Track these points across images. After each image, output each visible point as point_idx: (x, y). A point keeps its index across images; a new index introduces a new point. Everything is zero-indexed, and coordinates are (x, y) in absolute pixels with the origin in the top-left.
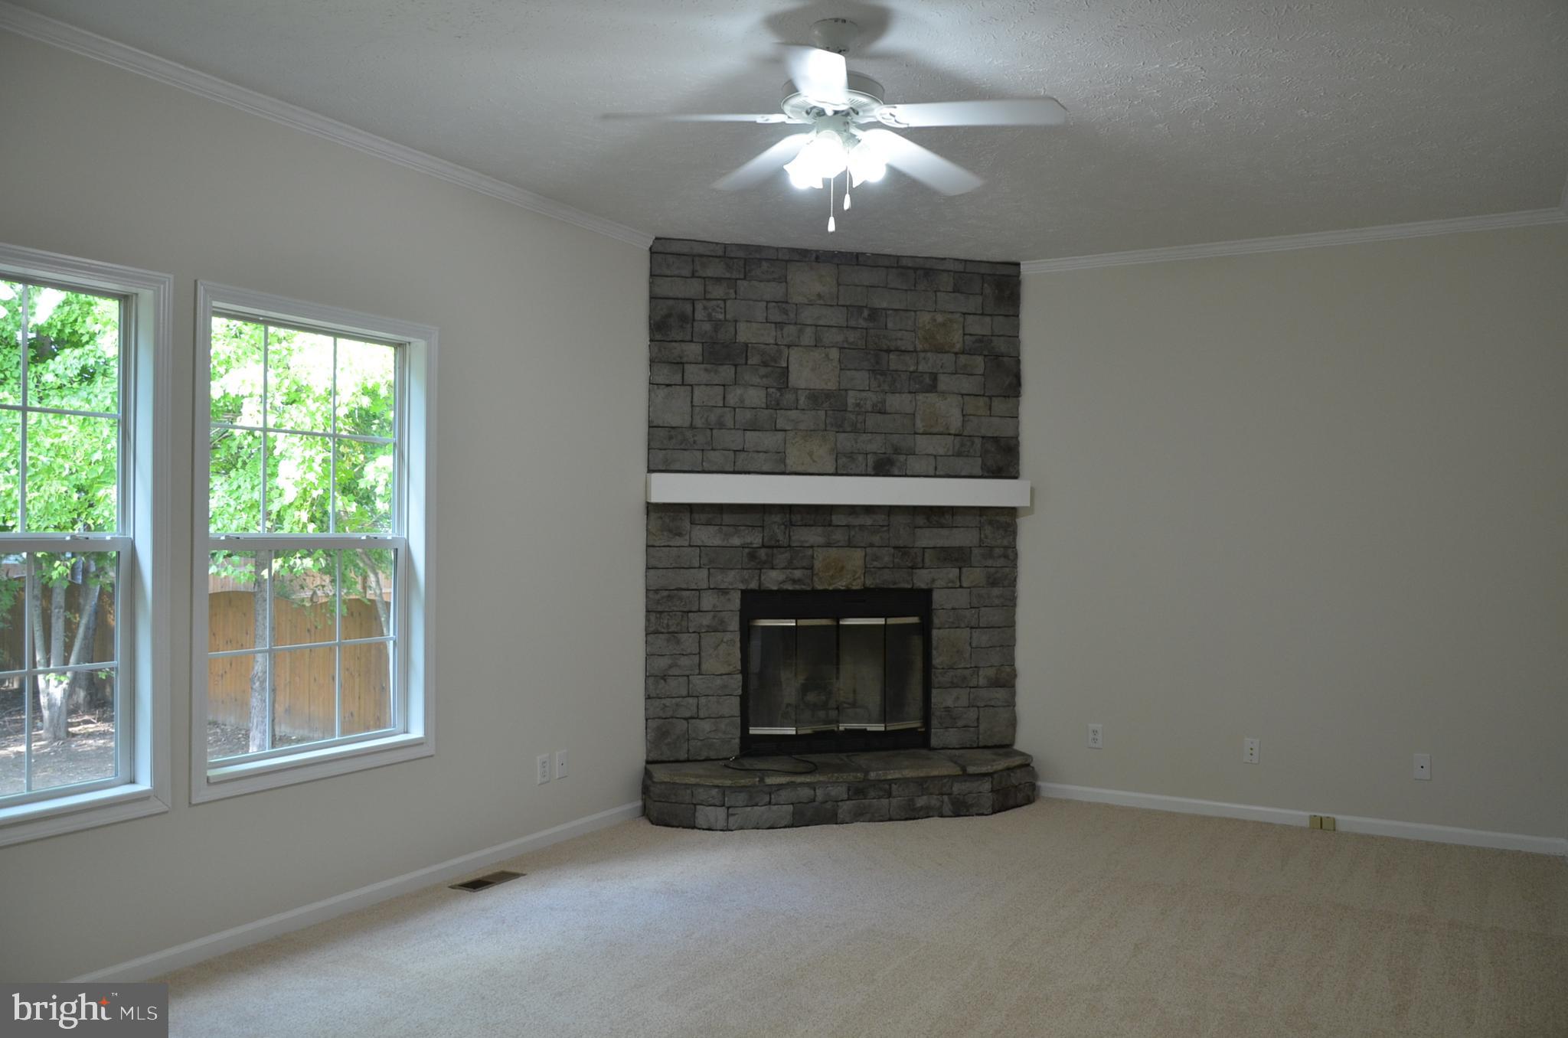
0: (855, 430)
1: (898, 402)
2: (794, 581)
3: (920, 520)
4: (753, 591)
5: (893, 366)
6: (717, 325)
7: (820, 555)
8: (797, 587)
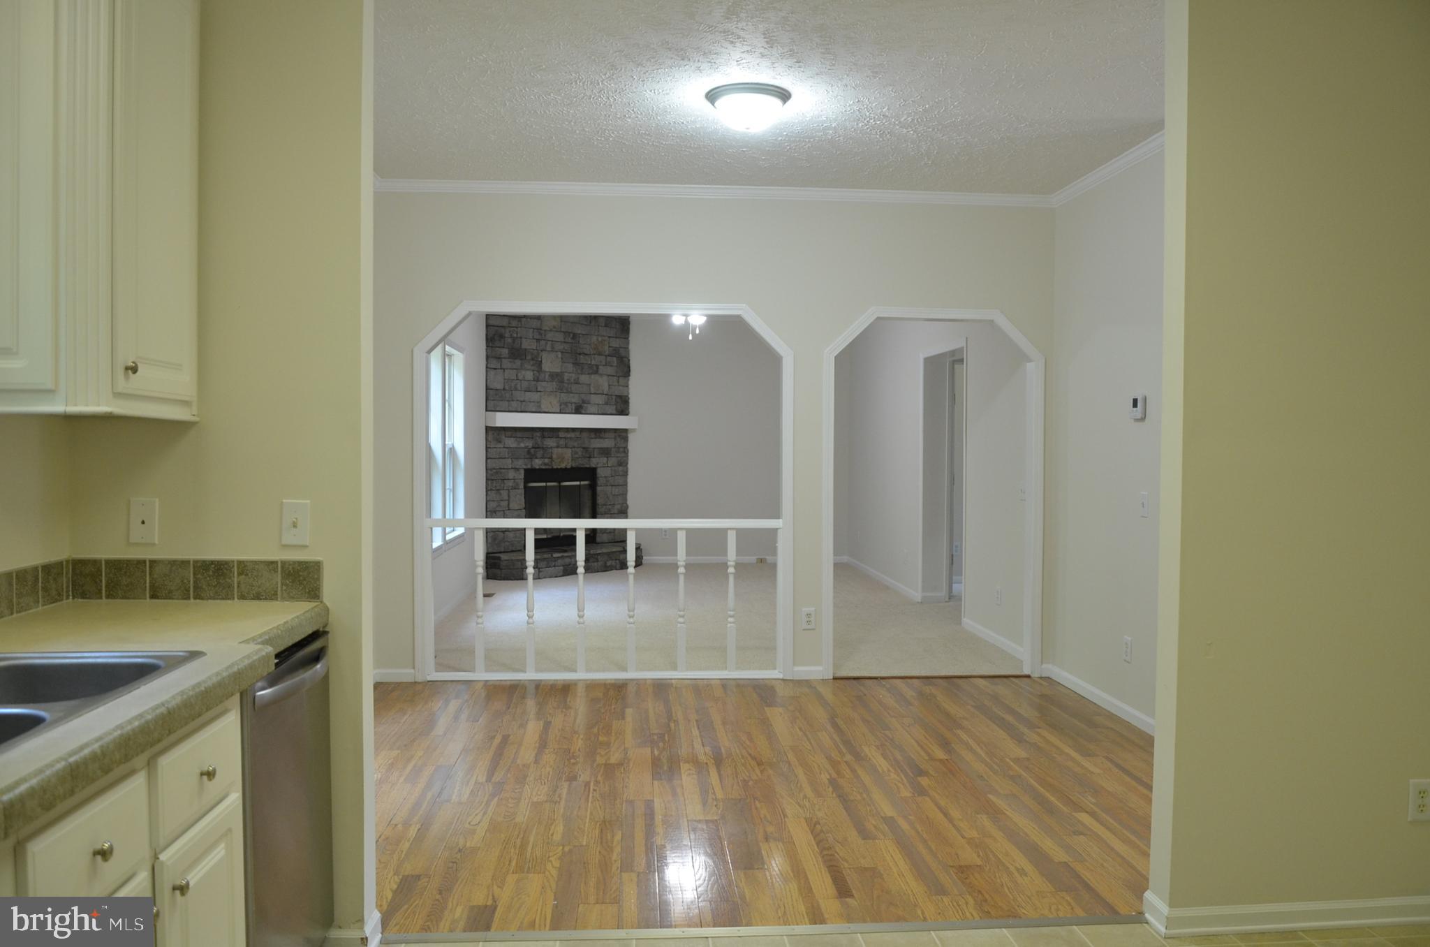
0: (568, 392)
1: (584, 378)
2: (545, 464)
3: (593, 435)
4: (529, 469)
5: (581, 362)
6: (514, 339)
7: (555, 451)
8: (547, 467)
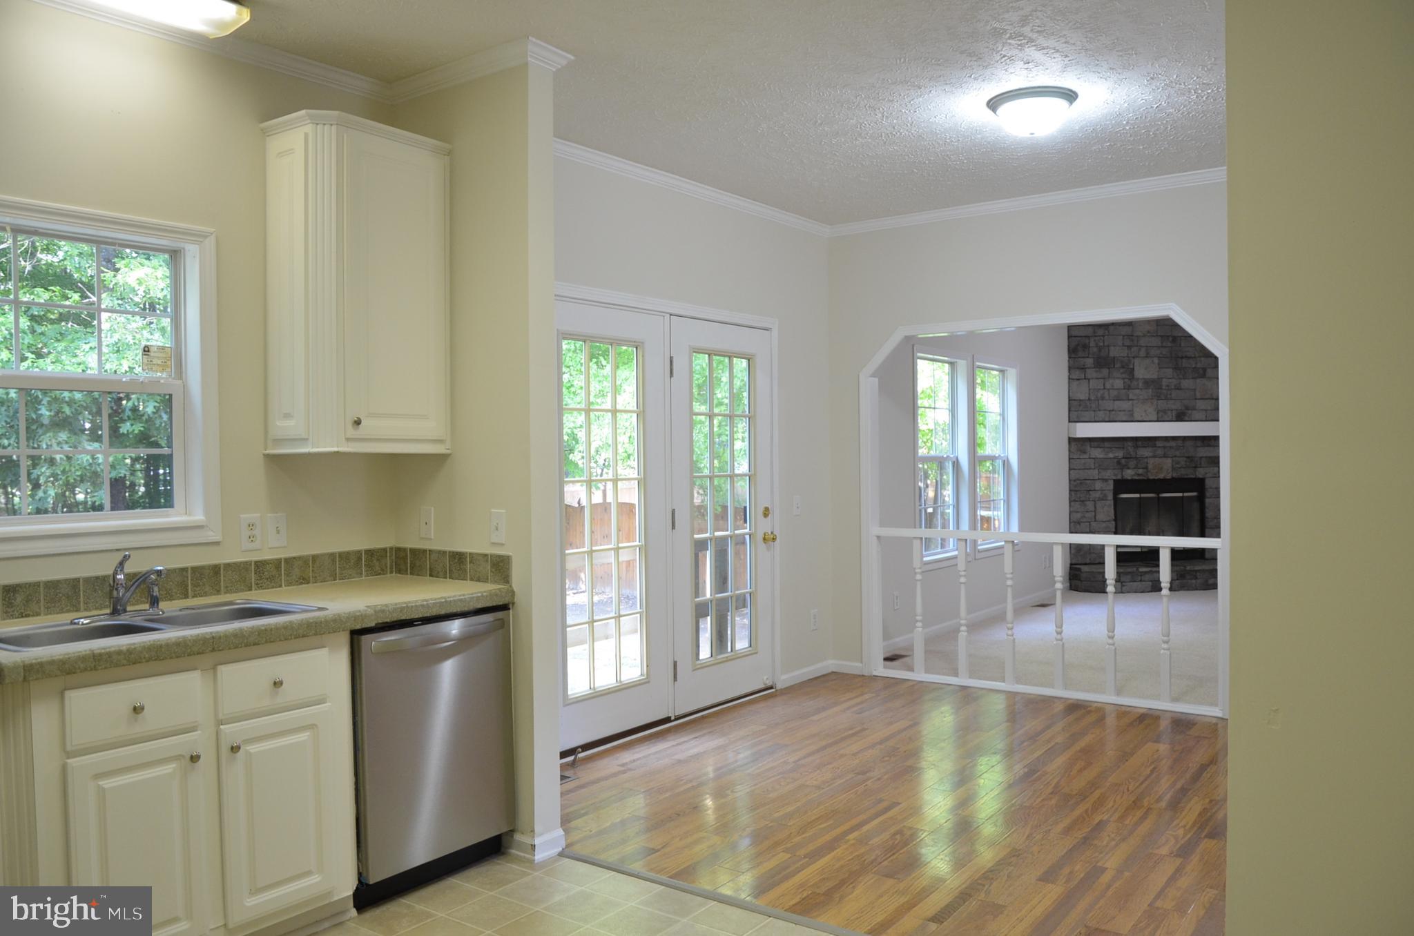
0: (1166, 399)
1: (1186, 383)
2: (1139, 475)
3: (1199, 443)
4: (1119, 480)
5: (1184, 366)
6: (1100, 349)
7: (1151, 461)
8: (1141, 478)
